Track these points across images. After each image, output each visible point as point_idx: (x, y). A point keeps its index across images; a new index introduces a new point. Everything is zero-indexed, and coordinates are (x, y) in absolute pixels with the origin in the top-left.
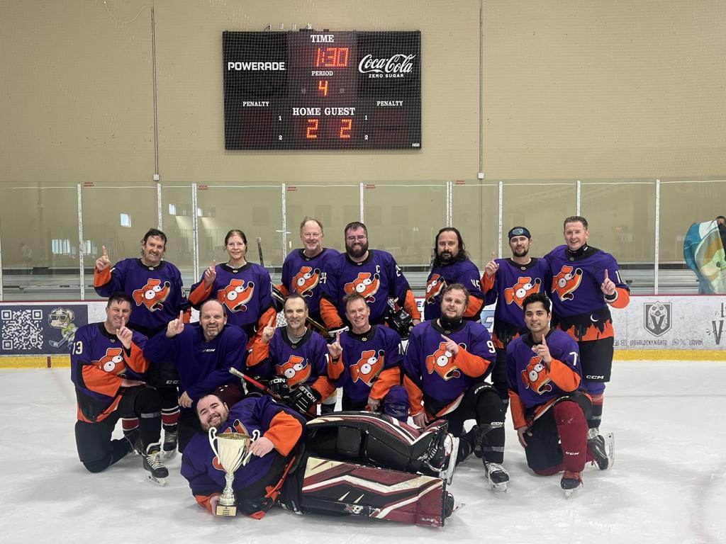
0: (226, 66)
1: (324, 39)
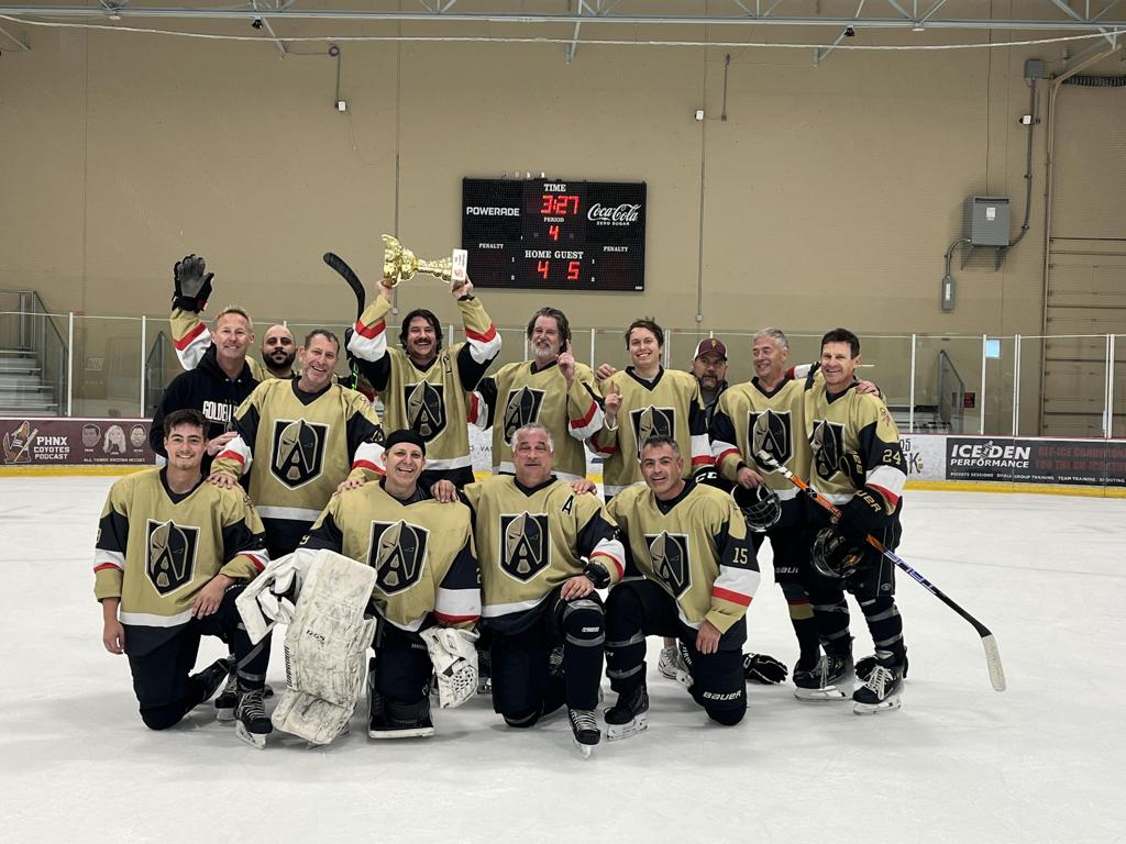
0: (464, 211)
1: (557, 188)
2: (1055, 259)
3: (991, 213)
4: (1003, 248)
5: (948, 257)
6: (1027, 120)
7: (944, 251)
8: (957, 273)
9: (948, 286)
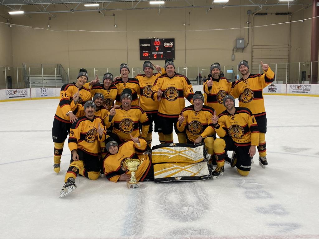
1: (157, 40)
2: (254, 50)
3: (241, 41)
4: (243, 48)
5: (233, 50)
6: (248, 23)
7: (232, 49)
8: (235, 53)
9: (233, 56)
